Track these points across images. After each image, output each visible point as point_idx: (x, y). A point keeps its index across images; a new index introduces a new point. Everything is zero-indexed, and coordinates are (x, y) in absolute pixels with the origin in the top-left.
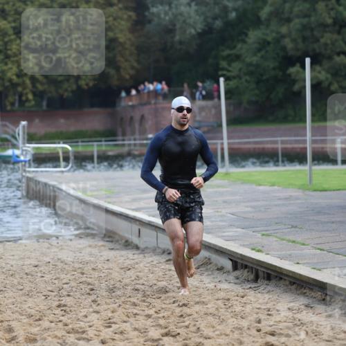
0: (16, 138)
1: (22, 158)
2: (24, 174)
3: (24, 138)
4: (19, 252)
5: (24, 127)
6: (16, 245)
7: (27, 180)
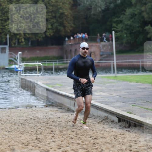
0: (16, 60)
1: (19, 69)
2: (20, 77)
3: (20, 60)
4: (17, 113)
5: (20, 54)
6: (16, 110)
7: (22, 79)
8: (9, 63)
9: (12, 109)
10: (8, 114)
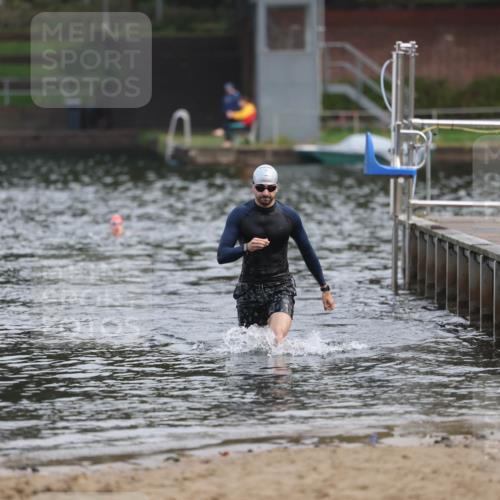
0: (378, 99)
1: (397, 164)
2: (402, 217)
3: (405, 100)
4: (381, 478)
5: (406, 57)
6: (375, 454)
7: (413, 237)
8: (324, 119)
9: (345, 445)
10: (312, 479)
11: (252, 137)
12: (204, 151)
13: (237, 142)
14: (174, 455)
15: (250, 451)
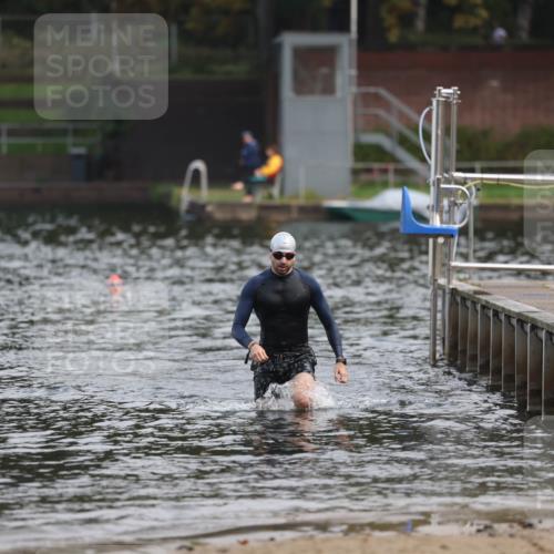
0: (415, 151)
1: (436, 222)
2: (442, 281)
3: (446, 152)
5: (447, 104)
6: (411, 543)
7: (453, 303)
8: (355, 172)
9: (377, 534)
11: (275, 191)
12: (222, 205)
13: (259, 197)
14: (187, 543)
15: (272, 539)
